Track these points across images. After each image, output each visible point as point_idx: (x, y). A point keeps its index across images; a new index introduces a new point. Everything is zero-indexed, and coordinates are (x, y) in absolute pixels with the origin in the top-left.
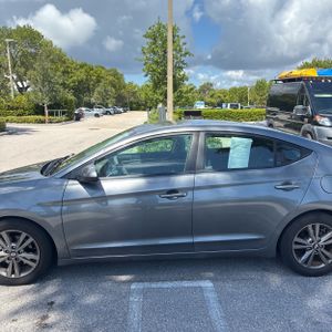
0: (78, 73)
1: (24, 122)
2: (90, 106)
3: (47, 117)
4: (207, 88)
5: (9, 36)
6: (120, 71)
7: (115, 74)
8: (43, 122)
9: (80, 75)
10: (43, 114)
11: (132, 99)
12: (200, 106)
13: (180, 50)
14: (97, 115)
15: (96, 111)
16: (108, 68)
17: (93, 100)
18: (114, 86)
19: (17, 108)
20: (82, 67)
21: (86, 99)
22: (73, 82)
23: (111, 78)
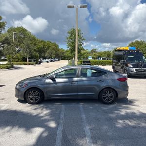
0: (40, 44)
1: (19, 64)
2: (45, 58)
3: (28, 62)
4: (93, 51)
5: (14, 31)
6: (57, 44)
7: (55, 45)
8: (26, 64)
9: (41, 45)
10: (26, 61)
11: (62, 55)
12: (90, 59)
13: (81, 38)
14: (47, 62)
15: (47, 60)
16: (52, 42)
17: (46, 55)
18: (55, 50)
19: (16, 59)
20: (42, 42)
21: (43, 55)
22: (38, 48)
23: (53, 47)
